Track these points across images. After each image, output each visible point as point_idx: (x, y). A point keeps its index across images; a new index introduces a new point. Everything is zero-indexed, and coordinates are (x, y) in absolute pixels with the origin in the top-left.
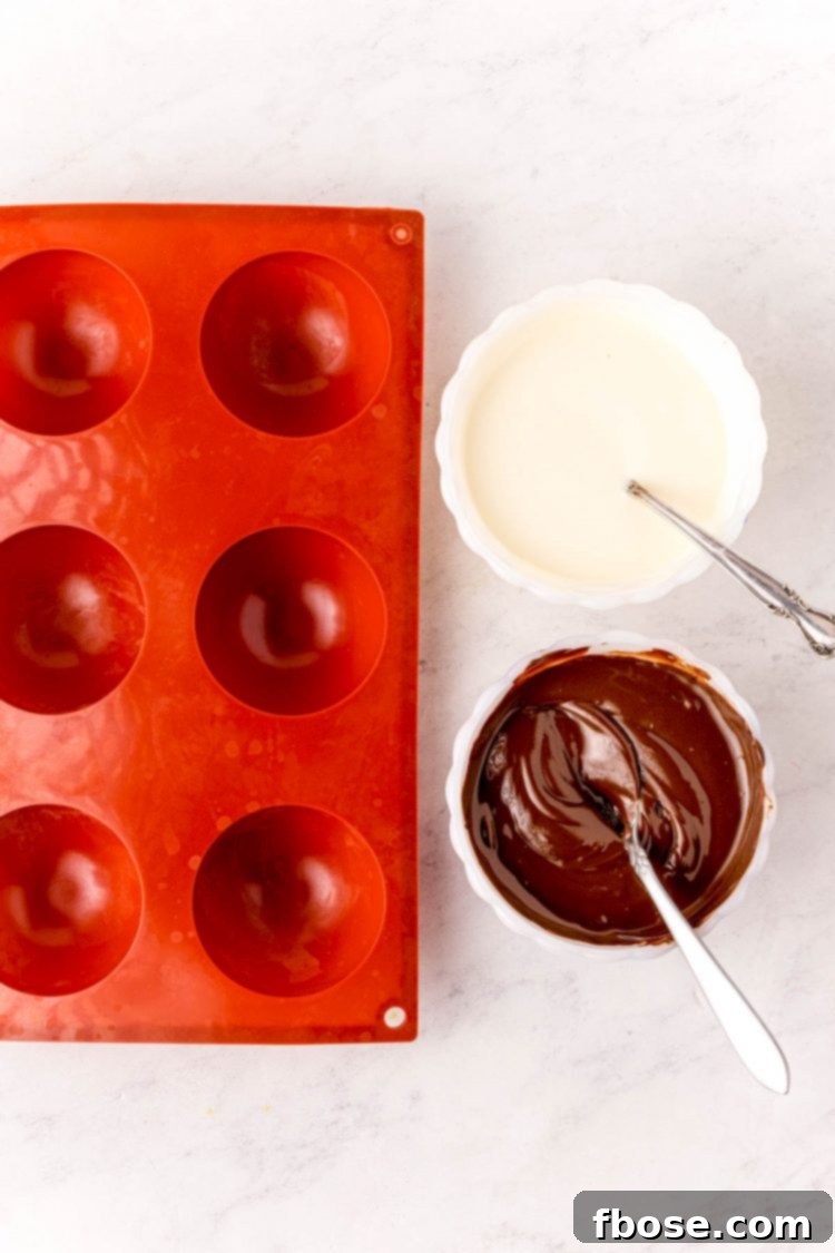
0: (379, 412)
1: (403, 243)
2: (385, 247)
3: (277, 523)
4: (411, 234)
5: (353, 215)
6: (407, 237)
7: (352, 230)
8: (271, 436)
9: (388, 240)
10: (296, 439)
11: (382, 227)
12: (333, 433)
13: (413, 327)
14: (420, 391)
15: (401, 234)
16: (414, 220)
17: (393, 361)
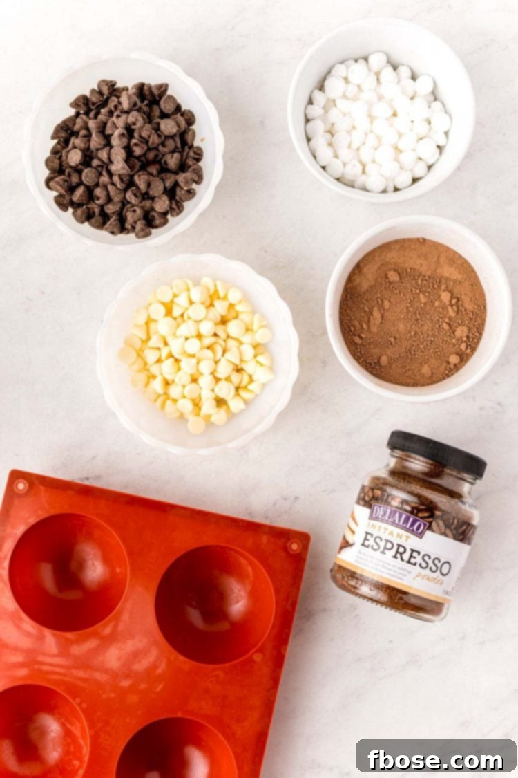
0: (258, 657)
1: (293, 553)
2: (283, 554)
3: (179, 715)
4: (300, 548)
5: (267, 530)
6: (298, 549)
7: (265, 539)
8: (187, 660)
9: (286, 549)
10: (204, 665)
11: (283, 540)
12: (227, 665)
13: (289, 607)
14: (285, 649)
15: (295, 547)
16: (304, 538)
17: (273, 627)
